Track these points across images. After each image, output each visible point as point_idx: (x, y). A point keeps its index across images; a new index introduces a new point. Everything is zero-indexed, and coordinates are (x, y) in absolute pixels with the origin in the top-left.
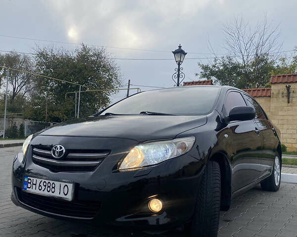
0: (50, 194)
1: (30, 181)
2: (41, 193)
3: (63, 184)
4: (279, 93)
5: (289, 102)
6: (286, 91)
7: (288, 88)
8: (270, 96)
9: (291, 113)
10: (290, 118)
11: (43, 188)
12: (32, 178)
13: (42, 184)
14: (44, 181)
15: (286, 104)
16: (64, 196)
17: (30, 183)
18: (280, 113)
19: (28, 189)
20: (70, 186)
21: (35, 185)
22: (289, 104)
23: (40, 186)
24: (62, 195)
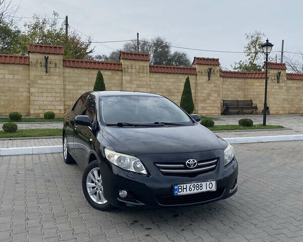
0: (200, 191)
1: (180, 187)
2: (192, 192)
3: (208, 183)
4: (37, 63)
5: (47, 72)
6: (44, 62)
7: (46, 59)
8: (29, 65)
9: (49, 82)
10: (49, 87)
11: (193, 189)
12: (182, 185)
13: (191, 187)
14: (192, 184)
15: (45, 73)
16: (210, 189)
17: (181, 189)
18: (40, 82)
19: (178, 193)
20: (214, 183)
21: (186, 188)
22: (47, 74)
23: (190, 188)
24: (208, 189)
